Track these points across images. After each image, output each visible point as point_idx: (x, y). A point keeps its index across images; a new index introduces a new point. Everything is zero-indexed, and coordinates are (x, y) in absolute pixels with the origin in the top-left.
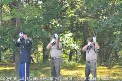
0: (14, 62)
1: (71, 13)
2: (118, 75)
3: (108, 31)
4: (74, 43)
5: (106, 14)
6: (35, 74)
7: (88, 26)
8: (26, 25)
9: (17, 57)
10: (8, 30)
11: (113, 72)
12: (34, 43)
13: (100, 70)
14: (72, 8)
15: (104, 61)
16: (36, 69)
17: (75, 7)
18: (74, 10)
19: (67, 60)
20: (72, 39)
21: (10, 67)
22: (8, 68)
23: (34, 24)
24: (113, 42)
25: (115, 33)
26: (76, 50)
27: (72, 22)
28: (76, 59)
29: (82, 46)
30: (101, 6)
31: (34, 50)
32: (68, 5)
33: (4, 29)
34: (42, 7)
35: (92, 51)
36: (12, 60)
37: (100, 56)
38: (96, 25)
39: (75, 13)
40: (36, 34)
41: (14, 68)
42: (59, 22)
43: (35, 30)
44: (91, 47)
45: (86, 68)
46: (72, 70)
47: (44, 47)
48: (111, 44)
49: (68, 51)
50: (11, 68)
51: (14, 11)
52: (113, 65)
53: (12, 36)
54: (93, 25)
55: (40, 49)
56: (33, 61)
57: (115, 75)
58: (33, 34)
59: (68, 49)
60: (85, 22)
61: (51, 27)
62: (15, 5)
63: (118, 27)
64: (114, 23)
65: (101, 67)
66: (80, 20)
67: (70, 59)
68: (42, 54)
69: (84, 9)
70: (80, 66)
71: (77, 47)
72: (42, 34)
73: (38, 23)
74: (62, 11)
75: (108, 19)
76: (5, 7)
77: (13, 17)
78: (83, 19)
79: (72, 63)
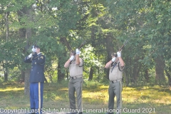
0: (23, 81)
1: (92, 22)
2: (148, 98)
3: (136, 44)
4: (96, 59)
5: (134, 24)
6: (49, 96)
7: (113, 38)
8: (38, 36)
9: (27, 76)
10: (17, 43)
11: (142, 93)
12: (48, 59)
13: (127, 92)
14: (93, 17)
15: (132, 81)
16: (49, 90)
17: (97, 15)
18: (96, 19)
19: (86, 80)
20: (93, 54)
21: (19, 87)
22: (16, 89)
23: (48, 35)
24: (142, 58)
25: (144, 47)
26: (98, 68)
27: (93, 33)
28: (98, 79)
29: (105, 63)
30: (128, 14)
31: (47, 67)
32: (88, 12)
33: (12, 41)
34: (58, 15)
35: (116, 69)
36: (21, 79)
37: (127, 75)
38: (122, 38)
39: (97, 22)
40: (50, 47)
41: (23, 89)
42: (78, 33)
43: (49, 43)
44: (116, 63)
45: (109, 89)
46: (93, 92)
47: (59, 64)
48: (140, 60)
49: (89, 69)
50: (19, 89)
51: (23, 20)
52: (142, 86)
53: (21, 49)
54: (118, 38)
55: (55, 65)
56: (46, 80)
57: (144, 97)
58: (47, 48)
59: (89, 66)
60: (109, 33)
61: (68, 39)
62: (25, 13)
63: (149, 40)
64: (144, 35)
65: (128, 88)
66: (104, 30)
67: (91, 78)
68: (56, 72)
69: (108, 18)
70: (103, 87)
71: (99, 64)
72: (57, 48)
73: (53, 35)
74: (81, 20)
75: (137, 31)
76: (12, 15)
77: (22, 27)
78: (106, 30)
79: (93, 83)
